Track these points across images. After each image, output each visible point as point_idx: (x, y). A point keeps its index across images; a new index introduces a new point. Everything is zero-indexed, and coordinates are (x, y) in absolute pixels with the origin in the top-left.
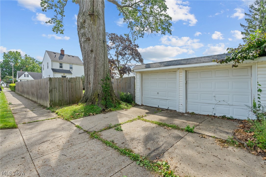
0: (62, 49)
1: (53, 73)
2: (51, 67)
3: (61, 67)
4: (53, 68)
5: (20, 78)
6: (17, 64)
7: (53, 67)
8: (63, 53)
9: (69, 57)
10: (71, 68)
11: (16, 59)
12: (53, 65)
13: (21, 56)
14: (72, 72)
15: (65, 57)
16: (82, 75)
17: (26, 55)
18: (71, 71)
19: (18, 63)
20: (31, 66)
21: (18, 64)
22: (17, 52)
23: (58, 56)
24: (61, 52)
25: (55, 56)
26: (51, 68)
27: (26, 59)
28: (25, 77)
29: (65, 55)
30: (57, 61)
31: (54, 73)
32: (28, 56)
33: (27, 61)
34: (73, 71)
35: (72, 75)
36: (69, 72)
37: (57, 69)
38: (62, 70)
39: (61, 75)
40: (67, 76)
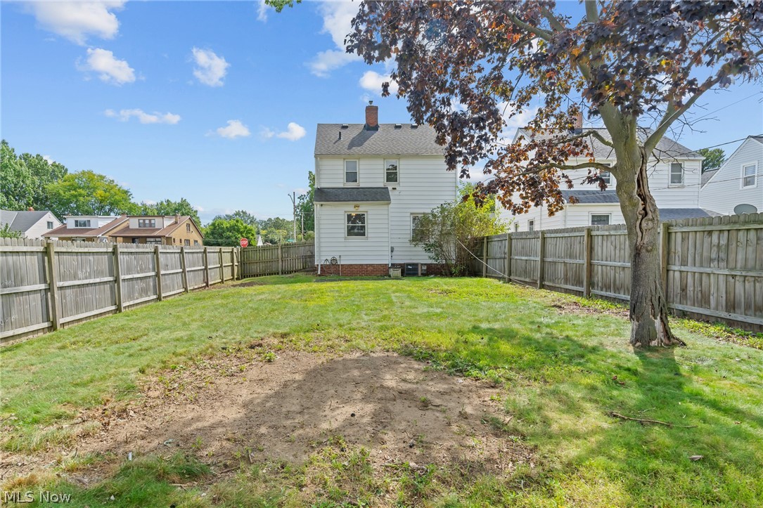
1: (317, 205)
3: (352, 177)
4: (323, 186)
7: (322, 180)
8: (372, 121)
9: (395, 131)
10: (392, 176)
12: (322, 172)
15: (378, 136)
16: (439, 206)
18: (389, 188)
25: (340, 138)
29: (380, 127)
30: (334, 157)
31: (319, 203)
34: (401, 190)
35: (391, 206)
36: (379, 195)
37: (334, 190)
38: (354, 190)
39: (345, 212)
40: (367, 212)
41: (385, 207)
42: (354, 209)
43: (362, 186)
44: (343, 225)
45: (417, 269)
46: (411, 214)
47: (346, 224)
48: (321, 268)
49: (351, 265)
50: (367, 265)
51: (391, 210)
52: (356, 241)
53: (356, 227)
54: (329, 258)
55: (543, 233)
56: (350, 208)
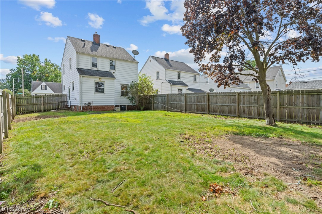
0: (96, 32)
1: (80, 76)
2: (76, 65)
3: (94, 65)
4: (80, 67)
5: (35, 91)
6: (34, 72)
7: (80, 65)
8: (97, 41)
9: (108, 47)
10: (113, 67)
11: (34, 66)
12: (80, 60)
13: (40, 62)
14: (114, 74)
15: (100, 48)
16: (131, 82)
17: (46, 60)
18: (112, 72)
19: (36, 70)
20: (52, 75)
21: (36, 73)
22: (34, 55)
23: (89, 46)
24: (94, 39)
25: (84, 46)
26: (76, 67)
27: (46, 65)
28: (42, 89)
29: (100, 44)
30: (87, 54)
31: (82, 76)
32: (48, 61)
33: (46, 68)
34: (117, 73)
35: (115, 80)
36: (109, 75)
37: (86, 70)
38: (97, 71)
39: (95, 81)
40: (105, 82)
41: (113, 80)
42: (99, 80)
43: (99, 69)
44: (93, 87)
45: (125, 108)
46: (121, 84)
47: (95, 87)
48: (83, 107)
49: (97, 106)
50: (105, 106)
51: (115, 82)
52: (99, 95)
53: (99, 88)
54: (87, 103)
55: (186, 94)
56: (97, 79)
